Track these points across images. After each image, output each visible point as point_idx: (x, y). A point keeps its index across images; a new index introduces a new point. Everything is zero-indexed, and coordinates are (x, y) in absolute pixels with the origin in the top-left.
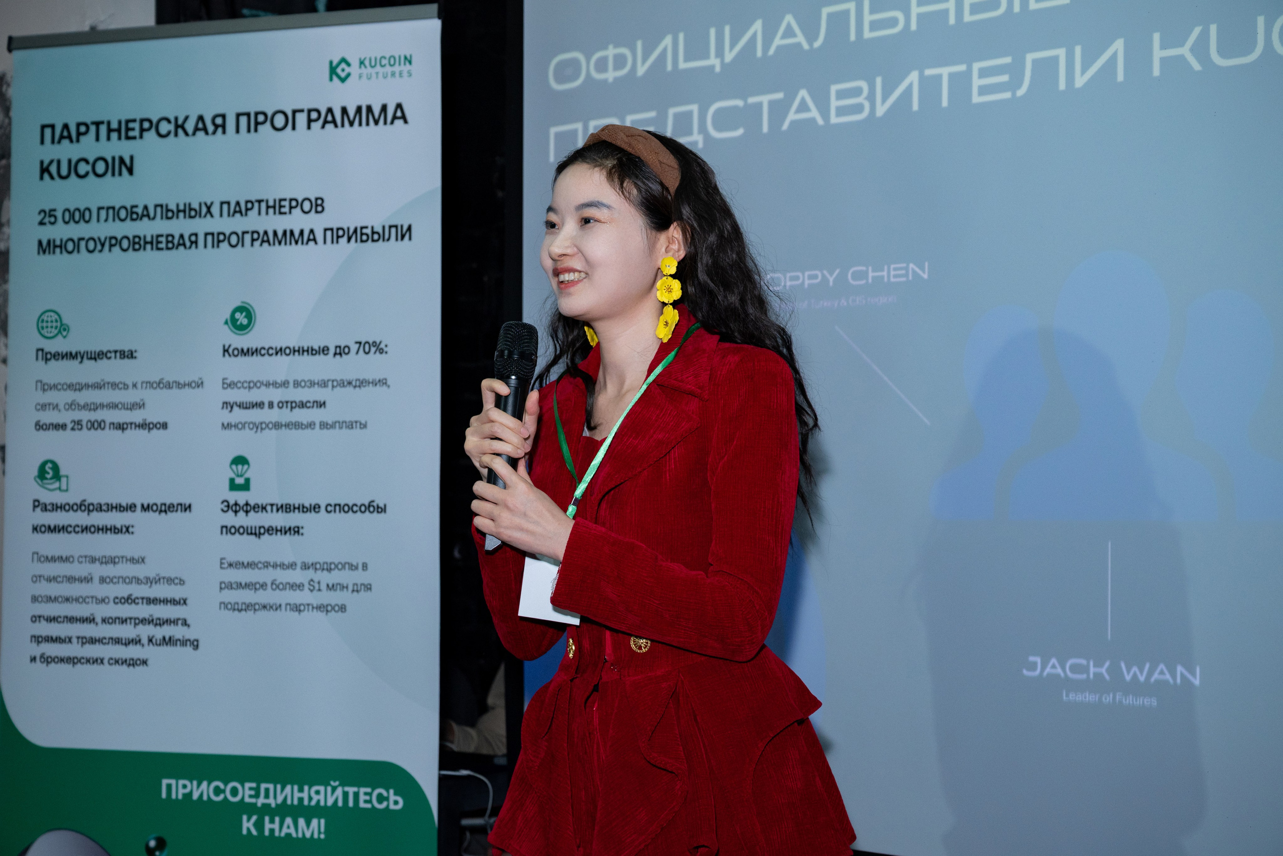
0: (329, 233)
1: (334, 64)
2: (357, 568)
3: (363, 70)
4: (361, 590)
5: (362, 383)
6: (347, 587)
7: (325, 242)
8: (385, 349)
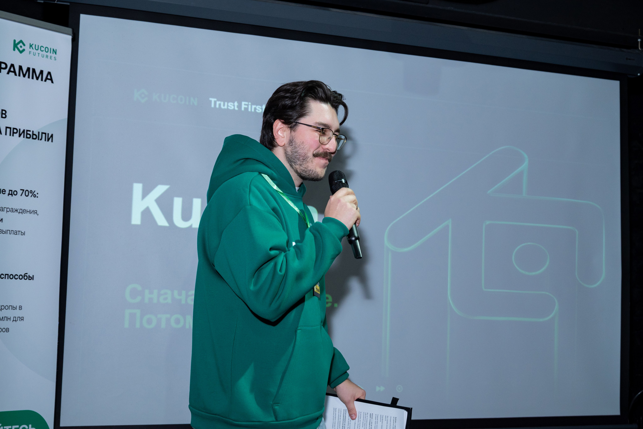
0: (8, 130)
1: (16, 42)
2: (16, 308)
3: (31, 49)
4: (17, 321)
5: (23, 211)
6: (10, 319)
7: (6, 134)
8: (37, 195)
